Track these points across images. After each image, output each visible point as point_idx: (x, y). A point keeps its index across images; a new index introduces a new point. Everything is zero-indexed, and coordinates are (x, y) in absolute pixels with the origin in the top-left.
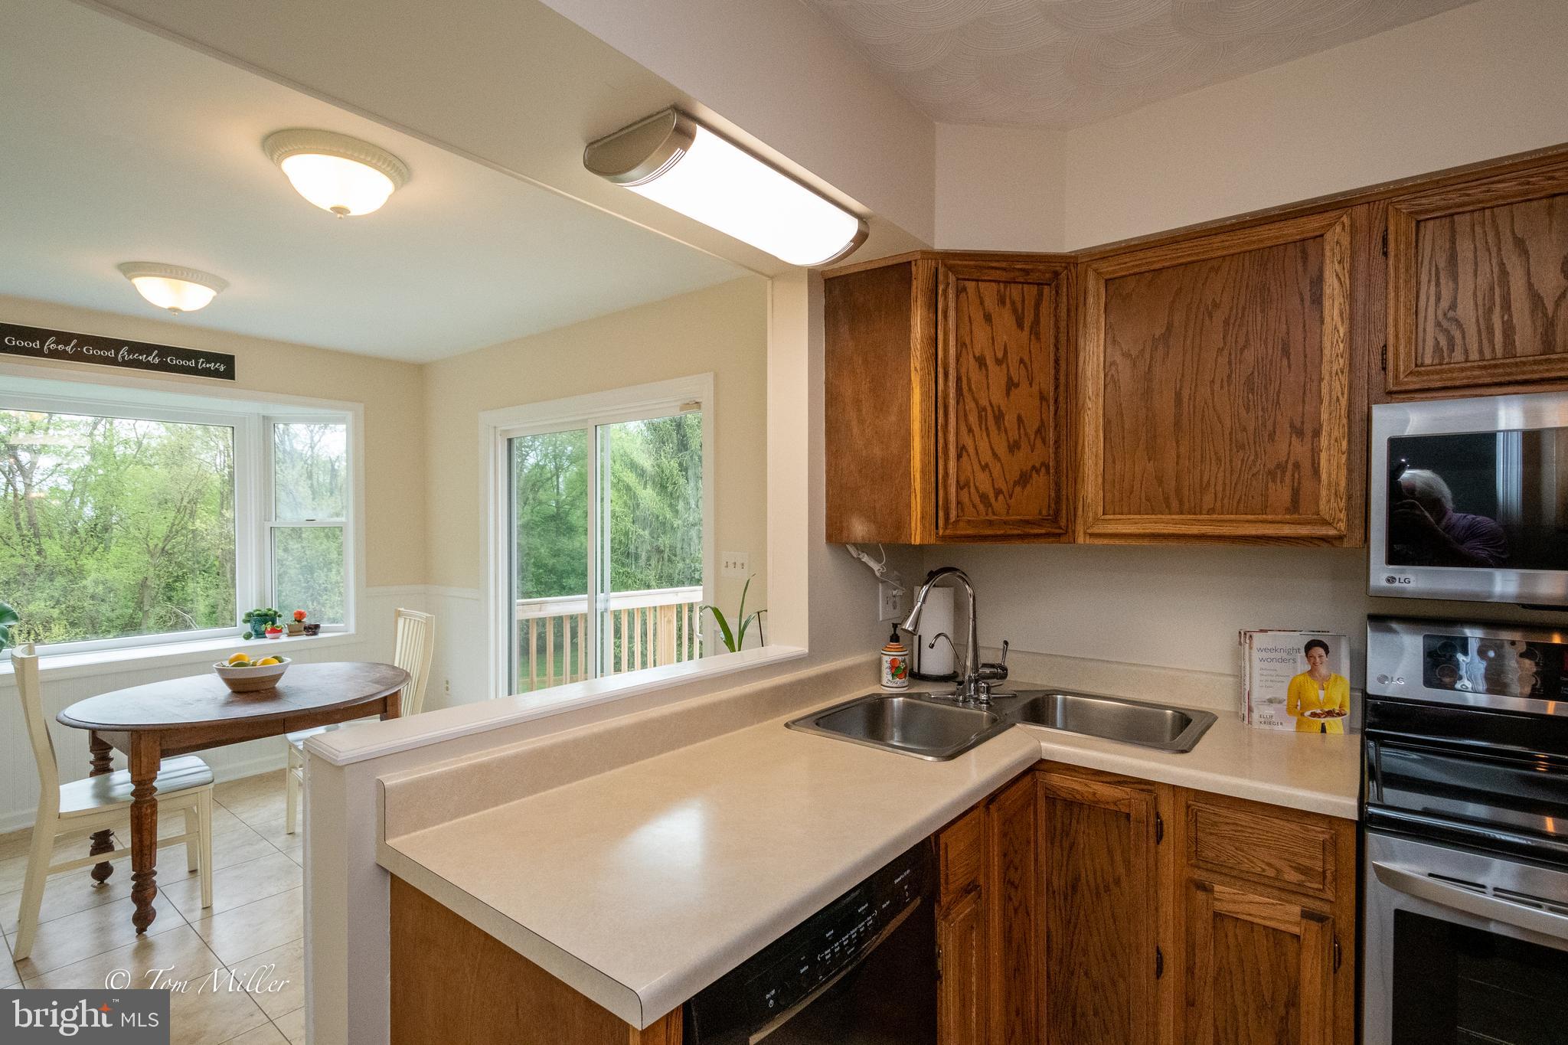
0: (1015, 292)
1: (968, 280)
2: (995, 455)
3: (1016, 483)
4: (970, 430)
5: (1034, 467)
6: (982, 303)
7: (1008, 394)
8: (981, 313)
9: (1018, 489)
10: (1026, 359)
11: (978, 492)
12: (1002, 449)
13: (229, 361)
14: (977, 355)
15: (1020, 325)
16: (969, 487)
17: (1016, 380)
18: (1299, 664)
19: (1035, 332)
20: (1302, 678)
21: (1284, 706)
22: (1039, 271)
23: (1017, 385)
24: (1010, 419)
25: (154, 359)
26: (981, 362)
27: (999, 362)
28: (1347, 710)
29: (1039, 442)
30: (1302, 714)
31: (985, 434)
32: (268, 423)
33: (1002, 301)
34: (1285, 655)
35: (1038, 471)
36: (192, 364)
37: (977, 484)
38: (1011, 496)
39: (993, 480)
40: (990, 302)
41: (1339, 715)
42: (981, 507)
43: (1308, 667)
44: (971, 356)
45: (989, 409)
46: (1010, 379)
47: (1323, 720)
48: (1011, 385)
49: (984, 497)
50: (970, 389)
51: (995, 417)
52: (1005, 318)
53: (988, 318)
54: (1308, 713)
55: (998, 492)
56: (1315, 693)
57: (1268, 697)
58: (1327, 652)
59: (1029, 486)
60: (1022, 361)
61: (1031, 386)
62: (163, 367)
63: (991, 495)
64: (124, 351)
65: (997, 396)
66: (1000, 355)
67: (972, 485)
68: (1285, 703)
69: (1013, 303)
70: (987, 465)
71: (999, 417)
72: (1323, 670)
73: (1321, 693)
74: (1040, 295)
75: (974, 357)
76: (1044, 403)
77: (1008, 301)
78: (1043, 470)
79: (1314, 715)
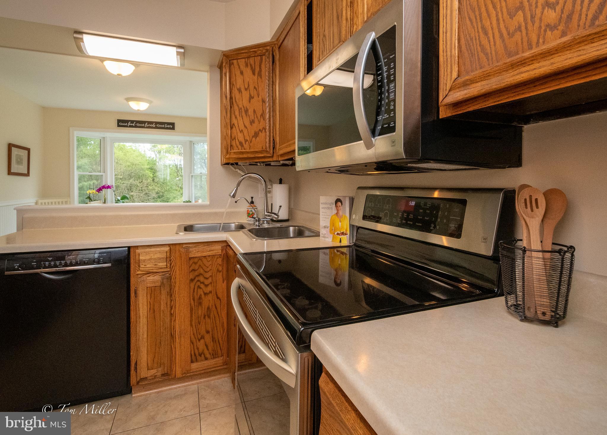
0: (252, 61)
1: (233, 60)
2: (245, 126)
3: (253, 137)
4: (236, 117)
5: (260, 130)
6: (239, 68)
7: (250, 102)
8: (239, 72)
9: (254, 139)
10: (257, 87)
11: (239, 141)
12: (247, 124)
13: (173, 124)
14: (238, 87)
15: (254, 74)
16: (235, 139)
17: (252, 96)
18: (333, 209)
19: (260, 75)
20: (334, 216)
21: (328, 230)
22: (260, 50)
23: (253, 98)
24: (251, 112)
25: (154, 126)
26: (239, 90)
27: (246, 89)
28: (348, 232)
29: (262, 119)
30: (334, 234)
31: (241, 118)
32: (192, 143)
33: (247, 65)
34: (329, 206)
35: (261, 132)
36: (163, 126)
37: (239, 138)
38: (251, 142)
39: (244, 136)
40: (242, 67)
41: (346, 234)
42: (240, 147)
43: (336, 212)
44: (236, 89)
45: (243, 108)
46: (250, 95)
47: (340, 237)
48: (251, 97)
49: (241, 143)
50: (236, 101)
51: (245, 111)
52: (248, 72)
53: (242, 73)
54: (336, 233)
55: (246, 141)
56: (339, 224)
57: (324, 225)
58: (342, 205)
59: (258, 138)
60: (255, 88)
61: (259, 97)
62: (156, 128)
63: (244, 142)
64: (146, 124)
65: (245, 102)
66: (246, 87)
67: (236, 138)
68: (329, 228)
69: (251, 65)
70: (242, 130)
71: (246, 111)
72: (341, 213)
73: (340, 223)
74: (262, 59)
75: (237, 89)
76: (264, 103)
77: (249, 64)
78: (264, 131)
79: (338, 234)
